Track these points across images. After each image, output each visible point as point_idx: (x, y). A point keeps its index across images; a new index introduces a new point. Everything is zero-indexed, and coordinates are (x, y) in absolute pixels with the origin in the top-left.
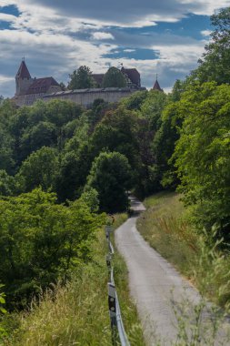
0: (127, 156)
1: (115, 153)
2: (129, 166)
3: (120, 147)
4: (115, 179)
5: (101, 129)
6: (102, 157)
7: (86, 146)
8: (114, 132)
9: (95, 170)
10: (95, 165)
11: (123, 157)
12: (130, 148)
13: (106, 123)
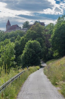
0: (40, 42)
1: (35, 41)
2: (40, 46)
3: (37, 39)
4: (34, 52)
5: (29, 32)
6: (29, 42)
7: (23, 39)
8: (34, 33)
9: (26, 48)
10: (26, 46)
11: (38, 42)
12: (41, 39)
13: (31, 30)
